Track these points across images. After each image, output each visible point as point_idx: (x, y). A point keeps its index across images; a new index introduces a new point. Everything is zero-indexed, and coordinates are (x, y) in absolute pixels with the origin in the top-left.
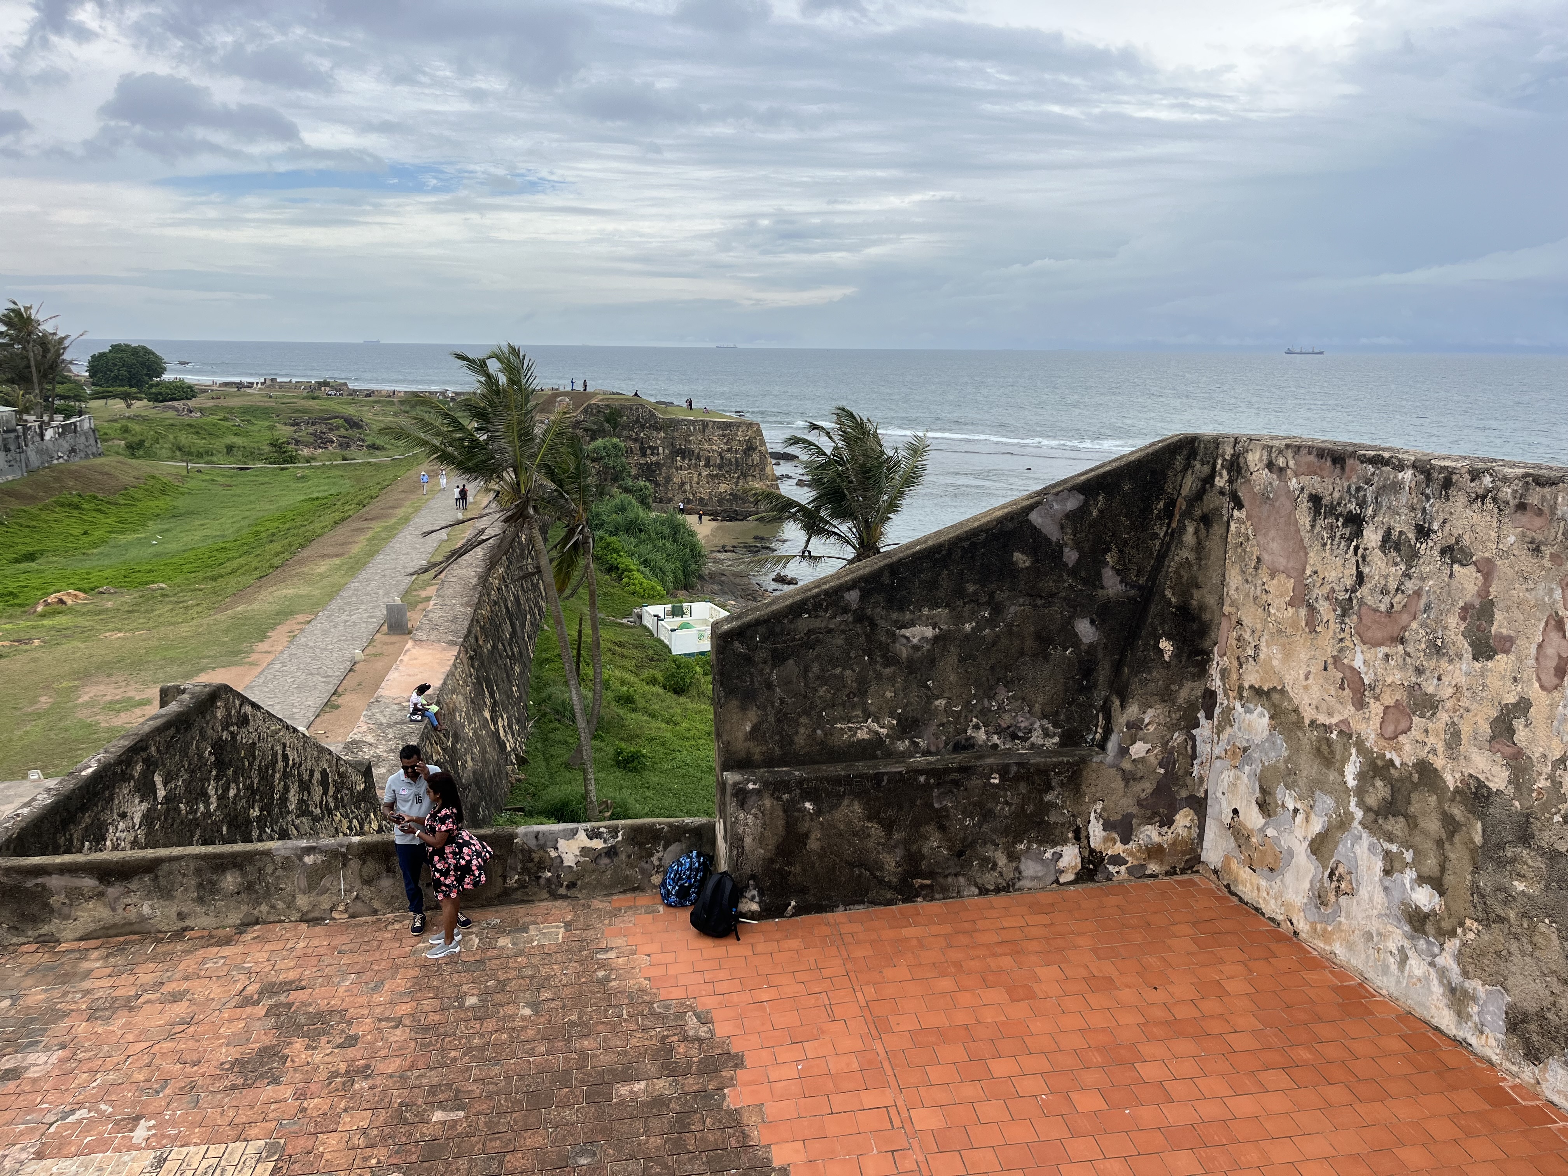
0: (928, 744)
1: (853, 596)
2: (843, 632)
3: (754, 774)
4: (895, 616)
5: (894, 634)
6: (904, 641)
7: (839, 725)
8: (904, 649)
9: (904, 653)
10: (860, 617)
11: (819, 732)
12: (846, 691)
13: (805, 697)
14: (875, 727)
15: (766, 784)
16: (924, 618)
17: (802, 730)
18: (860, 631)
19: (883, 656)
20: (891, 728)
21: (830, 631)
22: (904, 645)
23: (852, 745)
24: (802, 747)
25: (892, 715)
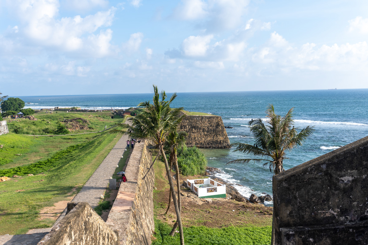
0: (351, 218)
1: (324, 167)
2: (321, 179)
3: (291, 229)
4: (338, 173)
5: (338, 179)
6: (341, 182)
7: (320, 212)
8: (342, 185)
9: (342, 186)
10: (327, 173)
11: (313, 214)
12: (322, 200)
13: (308, 201)
14: (332, 212)
15: (296, 232)
16: (349, 174)
17: (307, 213)
18: (326, 178)
19: (335, 187)
20: (338, 212)
21: (316, 178)
22: (342, 183)
23: (324, 218)
24: (307, 219)
25: (338, 208)
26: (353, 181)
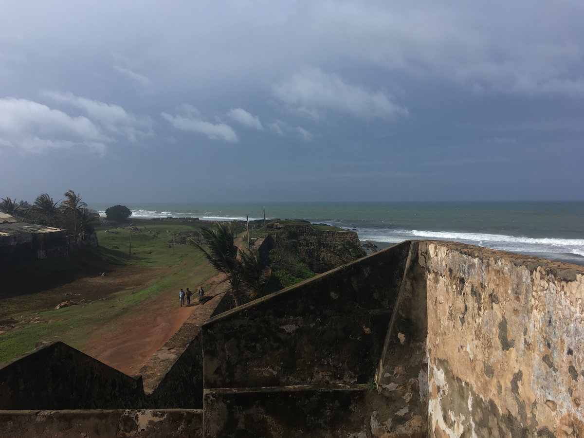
2: (255, 326)
4: (278, 319)
5: (278, 328)
6: (283, 331)
7: (255, 369)
8: (283, 335)
10: (263, 320)
12: (257, 353)
13: (239, 355)
14: (271, 370)
16: (291, 321)
17: (238, 371)
18: (263, 326)
19: (274, 338)
20: (279, 371)
21: (249, 326)
23: (261, 378)
24: (238, 379)
25: (279, 365)
26: (297, 330)
